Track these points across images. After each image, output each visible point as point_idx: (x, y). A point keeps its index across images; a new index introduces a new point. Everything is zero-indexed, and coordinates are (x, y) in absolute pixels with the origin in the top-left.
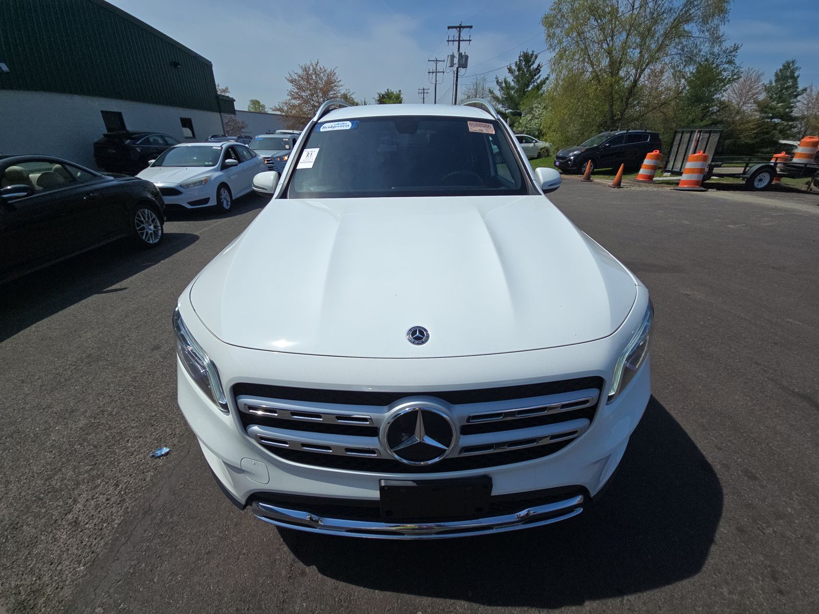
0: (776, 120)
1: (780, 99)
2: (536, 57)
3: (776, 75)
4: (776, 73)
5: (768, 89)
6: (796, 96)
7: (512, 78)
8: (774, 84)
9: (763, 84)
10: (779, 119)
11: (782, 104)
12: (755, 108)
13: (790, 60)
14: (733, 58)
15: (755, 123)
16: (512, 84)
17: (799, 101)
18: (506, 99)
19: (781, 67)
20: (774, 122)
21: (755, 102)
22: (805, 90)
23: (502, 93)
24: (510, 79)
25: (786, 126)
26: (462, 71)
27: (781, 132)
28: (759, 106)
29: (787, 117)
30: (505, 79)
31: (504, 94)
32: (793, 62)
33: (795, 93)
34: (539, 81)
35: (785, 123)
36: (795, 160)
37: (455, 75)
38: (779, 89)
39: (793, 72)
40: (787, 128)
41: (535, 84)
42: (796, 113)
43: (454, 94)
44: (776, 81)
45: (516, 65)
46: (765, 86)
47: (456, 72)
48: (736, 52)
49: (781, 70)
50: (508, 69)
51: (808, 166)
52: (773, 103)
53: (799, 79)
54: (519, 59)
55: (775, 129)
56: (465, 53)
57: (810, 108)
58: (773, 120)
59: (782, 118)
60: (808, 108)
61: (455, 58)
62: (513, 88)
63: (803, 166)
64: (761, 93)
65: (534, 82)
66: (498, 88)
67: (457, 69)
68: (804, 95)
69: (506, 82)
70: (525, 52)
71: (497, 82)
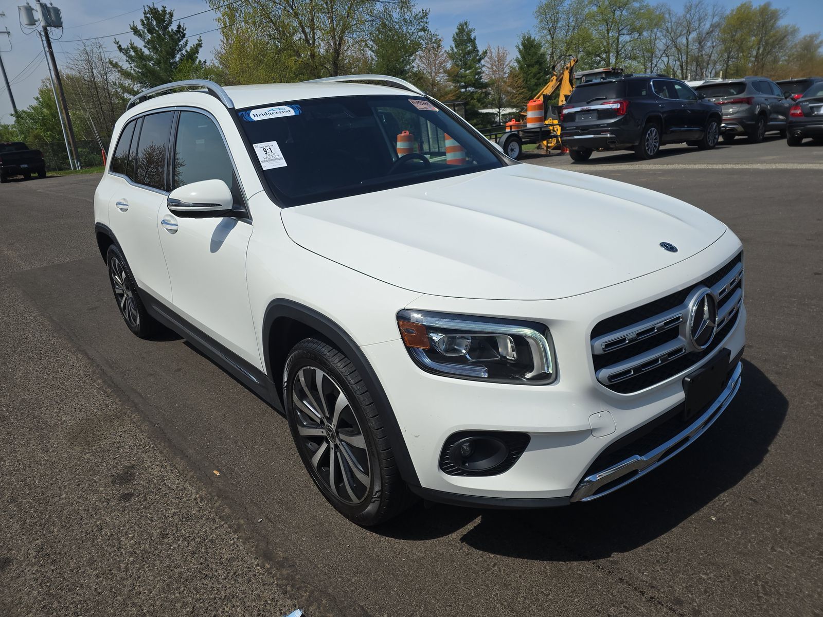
0: (470, 89)
1: (467, 66)
2: (171, 15)
3: (455, 40)
4: (453, 37)
5: (451, 56)
6: (480, 60)
7: (143, 43)
8: (455, 50)
9: (446, 51)
10: (472, 87)
11: (470, 71)
12: (446, 77)
13: (462, 22)
14: (426, 25)
15: (453, 94)
16: (146, 52)
17: (484, 66)
18: (143, 74)
19: (457, 31)
20: (469, 91)
21: (445, 72)
22: (485, 53)
23: (133, 65)
24: (139, 43)
25: (481, 94)
26: (54, 32)
27: (479, 101)
28: (449, 75)
29: (478, 84)
30: (131, 44)
31: (138, 67)
32: (466, 24)
33: (478, 58)
34: (188, 48)
35: (480, 91)
36: (529, 125)
37: (44, 39)
38: (462, 55)
39: (469, 35)
40: (483, 95)
41: (184, 52)
42: (485, 79)
43: (52, 68)
44: (456, 46)
45: (143, 24)
46: (448, 53)
47: (43, 33)
48: (427, 18)
49: (457, 34)
50: (132, 29)
51: (543, 129)
52: (461, 71)
53: (477, 42)
54: (145, 17)
55: (473, 98)
56: (51, 4)
57: (495, 71)
58: (467, 89)
59: (473, 86)
60: (494, 72)
61: (34, 12)
62: (150, 58)
63: (539, 130)
64: (448, 61)
65: (181, 50)
66: (124, 58)
67: (45, 29)
68: (486, 59)
69: (135, 49)
70: (151, 7)
71: (120, 48)
